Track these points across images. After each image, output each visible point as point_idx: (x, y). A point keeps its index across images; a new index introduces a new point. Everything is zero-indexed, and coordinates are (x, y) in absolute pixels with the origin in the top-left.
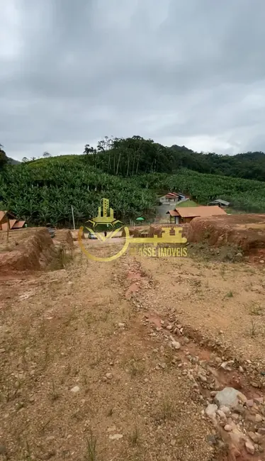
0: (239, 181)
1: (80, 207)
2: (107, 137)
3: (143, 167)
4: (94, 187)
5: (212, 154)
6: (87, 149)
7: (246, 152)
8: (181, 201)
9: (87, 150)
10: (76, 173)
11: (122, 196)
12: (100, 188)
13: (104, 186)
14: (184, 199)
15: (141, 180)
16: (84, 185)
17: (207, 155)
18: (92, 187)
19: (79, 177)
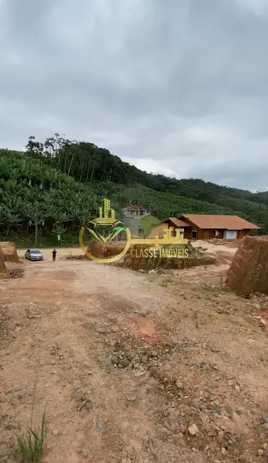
0: (193, 202)
1: (13, 207)
2: (57, 135)
3: (98, 175)
4: (39, 183)
5: (160, 176)
6: (30, 142)
7: (188, 179)
8: (143, 216)
9: (31, 144)
10: (13, 162)
11: (80, 199)
12: (47, 186)
13: (54, 184)
14: (146, 214)
15: (96, 188)
16: (23, 177)
17: (155, 176)
18: (36, 182)
19: (16, 167)
